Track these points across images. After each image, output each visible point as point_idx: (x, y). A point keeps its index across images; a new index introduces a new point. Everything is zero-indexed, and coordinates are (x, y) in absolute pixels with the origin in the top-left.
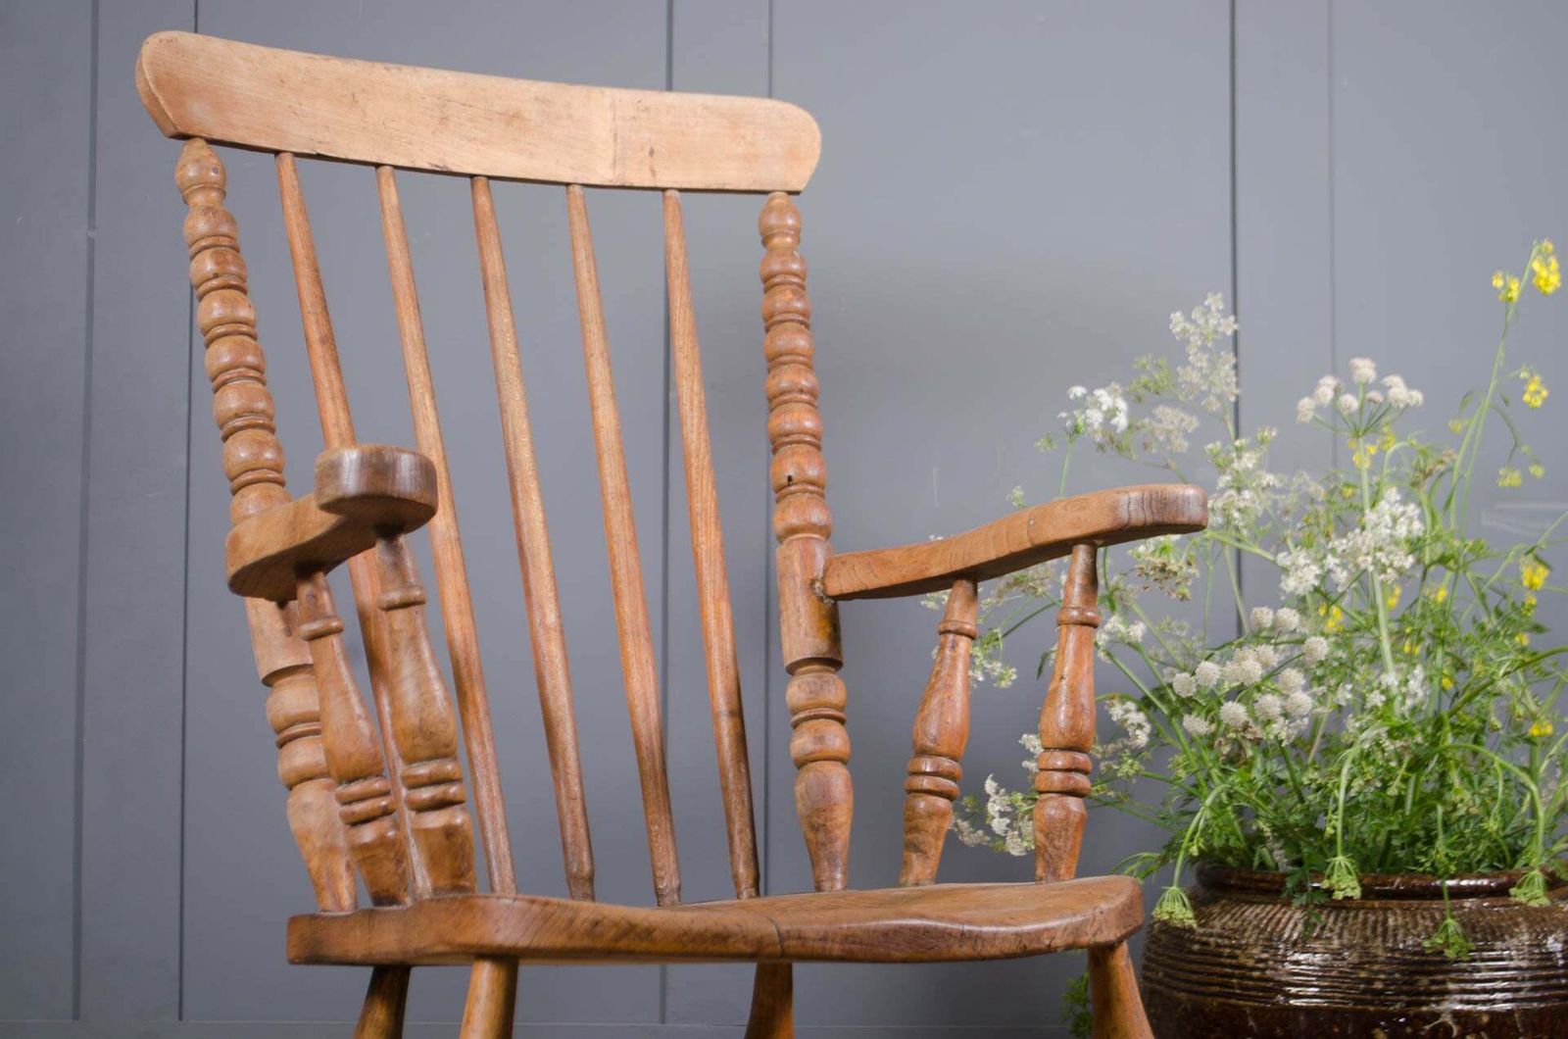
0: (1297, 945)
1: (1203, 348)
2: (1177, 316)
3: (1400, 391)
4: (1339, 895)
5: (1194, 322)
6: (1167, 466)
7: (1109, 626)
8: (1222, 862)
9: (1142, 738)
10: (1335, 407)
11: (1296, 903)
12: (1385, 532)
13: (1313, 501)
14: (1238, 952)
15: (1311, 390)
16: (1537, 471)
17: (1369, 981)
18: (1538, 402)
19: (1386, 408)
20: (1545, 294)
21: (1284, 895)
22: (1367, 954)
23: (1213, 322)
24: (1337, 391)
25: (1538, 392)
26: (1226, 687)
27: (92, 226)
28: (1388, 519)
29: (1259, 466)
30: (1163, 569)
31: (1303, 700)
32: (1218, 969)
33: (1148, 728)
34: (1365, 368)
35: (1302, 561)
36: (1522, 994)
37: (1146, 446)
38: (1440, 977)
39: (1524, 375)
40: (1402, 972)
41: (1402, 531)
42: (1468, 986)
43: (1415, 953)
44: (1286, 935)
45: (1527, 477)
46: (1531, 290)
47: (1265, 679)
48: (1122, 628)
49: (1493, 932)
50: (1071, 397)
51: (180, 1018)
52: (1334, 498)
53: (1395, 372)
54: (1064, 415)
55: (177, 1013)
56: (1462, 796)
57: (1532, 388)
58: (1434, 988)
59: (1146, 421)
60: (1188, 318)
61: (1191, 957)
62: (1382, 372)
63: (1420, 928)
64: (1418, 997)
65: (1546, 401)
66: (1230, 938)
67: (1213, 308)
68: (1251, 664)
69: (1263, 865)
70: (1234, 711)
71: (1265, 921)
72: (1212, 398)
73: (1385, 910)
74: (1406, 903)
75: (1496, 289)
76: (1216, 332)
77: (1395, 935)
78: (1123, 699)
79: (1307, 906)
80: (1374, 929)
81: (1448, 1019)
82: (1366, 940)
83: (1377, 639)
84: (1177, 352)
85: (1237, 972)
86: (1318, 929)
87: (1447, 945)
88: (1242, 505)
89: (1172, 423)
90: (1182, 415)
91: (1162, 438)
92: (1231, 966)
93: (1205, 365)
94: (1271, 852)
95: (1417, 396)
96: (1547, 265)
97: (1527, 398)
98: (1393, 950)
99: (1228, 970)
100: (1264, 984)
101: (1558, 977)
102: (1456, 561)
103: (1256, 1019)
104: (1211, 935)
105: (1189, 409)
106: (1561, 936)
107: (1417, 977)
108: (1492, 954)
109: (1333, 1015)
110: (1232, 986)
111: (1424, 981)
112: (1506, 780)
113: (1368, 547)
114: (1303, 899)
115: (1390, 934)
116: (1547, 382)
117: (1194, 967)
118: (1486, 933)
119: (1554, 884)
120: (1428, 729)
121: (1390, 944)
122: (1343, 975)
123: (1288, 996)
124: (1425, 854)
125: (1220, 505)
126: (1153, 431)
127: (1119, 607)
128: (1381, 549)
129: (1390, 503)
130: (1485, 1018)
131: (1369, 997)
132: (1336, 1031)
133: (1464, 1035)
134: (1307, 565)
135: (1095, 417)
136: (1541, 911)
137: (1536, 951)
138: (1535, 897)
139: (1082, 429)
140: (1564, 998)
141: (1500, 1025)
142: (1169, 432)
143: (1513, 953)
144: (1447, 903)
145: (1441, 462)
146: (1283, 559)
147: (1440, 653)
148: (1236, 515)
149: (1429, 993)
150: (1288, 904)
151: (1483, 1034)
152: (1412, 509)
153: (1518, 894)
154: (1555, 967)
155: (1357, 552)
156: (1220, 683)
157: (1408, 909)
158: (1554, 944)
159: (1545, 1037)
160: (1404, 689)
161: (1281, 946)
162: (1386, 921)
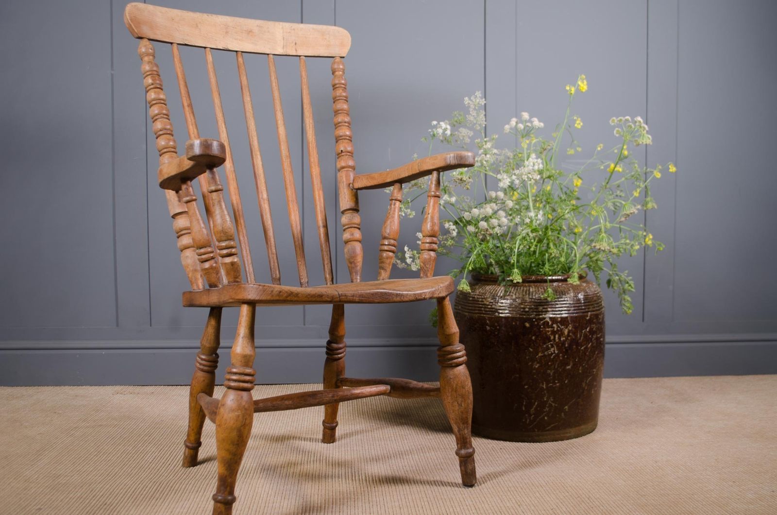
0: (503, 297)
1: (475, 109)
2: (466, 99)
3: (536, 123)
4: (515, 281)
5: (472, 100)
6: (463, 147)
7: (444, 198)
8: (479, 272)
9: (455, 234)
10: (516, 128)
11: (502, 285)
12: (531, 168)
13: (509, 158)
14: (484, 300)
15: (508, 123)
16: (579, 149)
17: (524, 308)
18: (579, 127)
19: (532, 128)
20: (582, 92)
21: (498, 282)
22: (524, 300)
23: (478, 101)
24: (517, 123)
25: (579, 124)
26: (481, 217)
27: (112, 70)
28: (532, 164)
29: (492, 147)
30: (461, 180)
31: (505, 221)
32: (478, 305)
33: (456, 230)
34: (526, 115)
36: (571, 312)
38: (546, 307)
39: (575, 118)
40: (534, 305)
41: (536, 168)
42: (554, 309)
43: (538, 300)
44: (499, 295)
45: (576, 151)
46: (578, 90)
47: (493, 214)
48: (448, 199)
49: (562, 293)
50: (432, 125)
51: (151, 326)
52: (515, 157)
53: (535, 117)
54: (430, 131)
55: (149, 324)
56: (554, 251)
57: (578, 122)
58: (544, 310)
59: (456, 133)
60: (470, 99)
61: (469, 302)
62: (531, 117)
63: (540, 292)
64: (539, 313)
65: (582, 126)
66: (481, 296)
67: (478, 96)
68: (488, 209)
69: (492, 273)
70: (483, 224)
71: (492, 290)
72: (477, 125)
73: (529, 286)
74: (536, 284)
75: (567, 90)
76: (478, 104)
77: (532, 294)
78: (449, 221)
79: (505, 285)
80: (526, 292)
81: (548, 320)
82: (523, 295)
83: (528, 202)
84: (466, 110)
85: (483, 306)
86: (508, 292)
87: (548, 296)
88: (486, 159)
89: (465, 133)
90: (468, 131)
91: (461, 138)
92: (482, 304)
93: (475, 114)
94: (494, 269)
95: (542, 124)
96: (583, 82)
97: (576, 125)
98: (531, 299)
99: (481, 306)
100: (491, 310)
101: (582, 306)
102: (553, 177)
103: (489, 320)
104: (476, 295)
105: (470, 129)
106: (583, 293)
107: (539, 307)
108: (562, 299)
109: (513, 319)
110: (482, 311)
111: (541, 308)
112: (567, 245)
113: (526, 173)
114: (504, 283)
115: (531, 294)
116: (582, 121)
117: (470, 305)
118: (560, 293)
119: (581, 277)
120: (544, 230)
121: (531, 297)
122: (516, 307)
123: (499, 313)
124: (542, 269)
125: (479, 159)
126: (458, 136)
127: (447, 192)
128: (529, 173)
129: (533, 159)
130: (559, 319)
131: (524, 313)
132: (514, 323)
133: (552, 324)
134: (506, 178)
135: (440, 131)
136: (577, 286)
137: (575, 298)
138: (575, 282)
139: (436, 135)
140: (583, 312)
141: (564, 321)
142: (464, 136)
143: (568, 299)
144: (549, 284)
145: (549, 146)
146: (499, 176)
147: (548, 206)
148: (485, 163)
149: (542, 312)
150: (499, 285)
151: (558, 324)
152: (539, 161)
153: (570, 281)
154: (581, 303)
155: (522, 174)
156: (479, 216)
157: (536, 286)
158: (581, 296)
159: (577, 325)
160: (536, 218)
161: (497, 298)
162: (529, 290)
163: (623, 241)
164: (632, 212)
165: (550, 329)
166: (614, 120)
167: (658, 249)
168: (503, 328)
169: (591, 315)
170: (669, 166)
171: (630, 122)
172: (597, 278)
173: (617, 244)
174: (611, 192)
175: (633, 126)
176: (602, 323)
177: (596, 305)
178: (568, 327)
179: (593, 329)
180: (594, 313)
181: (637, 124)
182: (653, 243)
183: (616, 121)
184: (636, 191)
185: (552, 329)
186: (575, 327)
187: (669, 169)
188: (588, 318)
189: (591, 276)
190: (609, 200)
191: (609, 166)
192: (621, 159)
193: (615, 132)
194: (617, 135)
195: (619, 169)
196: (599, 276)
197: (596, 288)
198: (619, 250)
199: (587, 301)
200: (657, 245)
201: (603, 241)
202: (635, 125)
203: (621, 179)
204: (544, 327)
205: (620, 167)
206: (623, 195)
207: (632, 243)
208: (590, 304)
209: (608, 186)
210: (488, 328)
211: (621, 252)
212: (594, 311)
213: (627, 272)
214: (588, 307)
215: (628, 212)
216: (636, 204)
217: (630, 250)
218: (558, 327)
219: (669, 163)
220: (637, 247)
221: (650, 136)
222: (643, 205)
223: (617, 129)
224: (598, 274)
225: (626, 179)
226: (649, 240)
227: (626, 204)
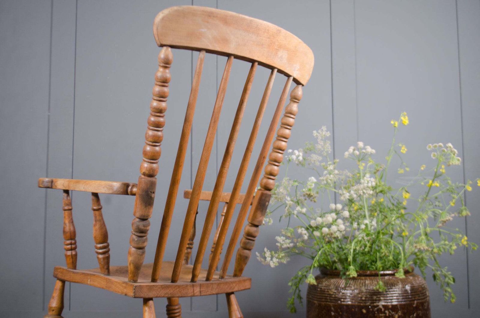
0: (344, 288)
1: (322, 140)
2: (315, 132)
3: (369, 149)
4: (351, 276)
5: (319, 133)
6: (314, 169)
7: (297, 209)
8: (326, 268)
9: (306, 237)
10: (353, 154)
11: (343, 278)
12: (366, 185)
13: (349, 177)
14: (329, 291)
15: (347, 149)
16: (408, 169)
17: (361, 297)
18: (404, 152)
19: (366, 154)
20: (404, 125)
21: (340, 276)
22: (361, 290)
23: (324, 133)
24: (354, 150)
25: (404, 150)
26: (324, 224)
27: (49, 112)
28: (366, 182)
29: (334, 169)
30: (309, 195)
31: (342, 227)
32: (324, 295)
33: (307, 234)
34: (361, 144)
35: (344, 192)
36: (399, 300)
37: (309, 164)
38: (379, 296)
39: (400, 145)
40: (370, 295)
41: (370, 185)
42: (386, 298)
43: (372, 290)
44: (341, 286)
45: (405, 171)
46: (401, 124)
47: (333, 221)
48: (300, 209)
49: (392, 285)
50: (288, 152)
51: (70, 310)
52: (354, 177)
53: (368, 145)
54: (286, 156)
55: (69, 309)
56: (384, 250)
57: (403, 148)
58: (377, 299)
59: (309, 158)
60: (318, 132)
61: (318, 292)
62: (365, 145)
63: (374, 284)
64: (373, 301)
65: (407, 152)
66: (327, 287)
67: (324, 130)
68: (330, 218)
69: (336, 269)
70: (325, 230)
71: (335, 283)
72: (324, 152)
73: (365, 279)
74: (371, 278)
75: (392, 124)
76: (325, 135)
77: (368, 286)
78: (302, 227)
79: (346, 278)
80: (362, 284)
81: (381, 307)
82: (361, 287)
83: (364, 212)
84: (315, 140)
85: (329, 296)
86: (348, 284)
87: (380, 288)
88: (330, 178)
89: (315, 158)
90: (318, 156)
91: (313, 162)
92: (327, 294)
93: (322, 144)
94: (338, 265)
95: (374, 151)
96: (405, 118)
97: (401, 151)
98: (367, 290)
99: (327, 295)
100: (335, 298)
101: (409, 296)
102: (384, 191)
103: (334, 307)
104: (322, 286)
105: (320, 154)
106: (410, 285)
107: (373, 296)
108: (392, 290)
109: (352, 306)
110: (328, 299)
111: (375, 297)
112: (394, 247)
113: (361, 188)
114: (345, 277)
115: (366, 285)
116: (407, 147)
117: (318, 294)
118: (390, 285)
119: (406, 272)
120: (376, 234)
121: (366, 288)
122: (355, 296)
123: (341, 301)
124: (374, 265)
125: (325, 178)
126: (311, 160)
127: (300, 204)
128: (364, 189)
129: (367, 178)
130: (390, 307)
131: (361, 301)
132: (353, 310)
133: (385, 310)
134: (346, 193)
135: (294, 157)
136: (403, 279)
137: (403, 289)
138: (401, 276)
139: (291, 160)
140: (410, 301)
141: (394, 308)
142: (314, 161)
143: (397, 290)
144: (380, 277)
145: (381, 168)
146: (340, 192)
147: (380, 215)
148: (329, 181)
149: (376, 300)
150: (341, 278)
151: (390, 310)
152: (372, 179)
153: (397, 275)
154: (408, 293)
155: (359, 190)
156: (322, 223)
157: (371, 279)
158: (408, 287)
159: (406, 311)
160: (371, 224)
161: (339, 289)
162: (365, 282)
163: (443, 242)
164: (447, 219)
165: (383, 315)
166: (430, 146)
167: (472, 249)
168: (345, 314)
169: (417, 303)
170: (477, 181)
171: (443, 148)
172: (422, 272)
173: (437, 244)
174: (431, 203)
175: (446, 150)
176: (428, 309)
177: (421, 295)
178: (398, 313)
179: (419, 314)
180: (420, 301)
181: (448, 149)
182: (468, 244)
183: (432, 147)
184: (452, 201)
185: (385, 314)
186: (404, 313)
187: (477, 183)
188: (414, 305)
189: (417, 271)
190: (429, 209)
191: (428, 182)
192: (436, 176)
193: (432, 155)
194: (434, 158)
195: (437, 184)
196: (424, 270)
197: (421, 280)
198: (440, 250)
199: (413, 291)
200: (471, 245)
201: (422, 242)
202: (447, 150)
203: (439, 192)
204: (378, 313)
205: (437, 183)
206: (441, 205)
207: (451, 244)
208: (415, 293)
209: (428, 198)
210: (333, 314)
211: (441, 251)
212: (419, 300)
213: (446, 268)
214: (414, 296)
215: (445, 219)
216: (451, 213)
217: (448, 250)
218: (390, 313)
219: (477, 179)
220: (454, 247)
221: (459, 158)
222: (459, 213)
223: (433, 153)
224: (423, 269)
225: (443, 192)
226: (464, 241)
227: (443, 213)
